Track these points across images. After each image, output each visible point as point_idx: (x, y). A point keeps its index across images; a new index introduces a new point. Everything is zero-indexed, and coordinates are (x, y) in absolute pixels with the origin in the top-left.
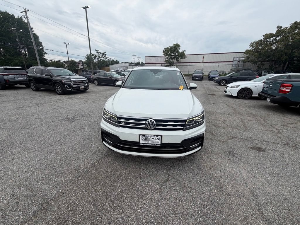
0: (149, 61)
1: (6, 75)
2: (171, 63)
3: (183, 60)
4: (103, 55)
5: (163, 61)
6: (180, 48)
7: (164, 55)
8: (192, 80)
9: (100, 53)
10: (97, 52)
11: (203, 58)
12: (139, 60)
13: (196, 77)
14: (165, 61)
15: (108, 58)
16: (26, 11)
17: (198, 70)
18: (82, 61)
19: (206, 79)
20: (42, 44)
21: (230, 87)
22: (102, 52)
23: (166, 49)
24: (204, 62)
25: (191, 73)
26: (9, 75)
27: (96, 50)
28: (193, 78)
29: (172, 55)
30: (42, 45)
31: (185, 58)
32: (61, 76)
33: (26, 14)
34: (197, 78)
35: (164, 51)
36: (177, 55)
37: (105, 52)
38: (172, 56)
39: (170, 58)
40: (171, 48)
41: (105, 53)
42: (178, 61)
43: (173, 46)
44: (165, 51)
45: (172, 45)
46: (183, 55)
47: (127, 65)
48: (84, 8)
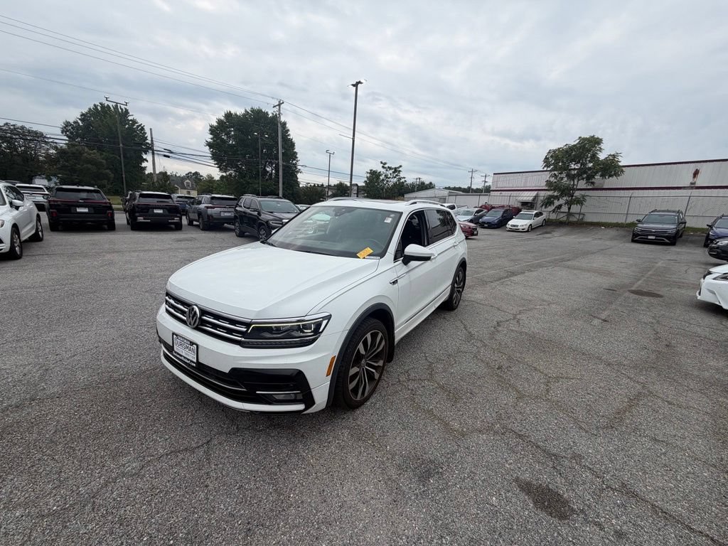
0: (501, 185)
1: (211, 208)
2: (564, 190)
3: (611, 182)
4: (394, 172)
5: (542, 185)
6: (602, 146)
7: (545, 169)
8: (633, 241)
9: (390, 168)
10: (383, 167)
11: (696, 173)
12: (485, 182)
13: (649, 232)
14: (546, 185)
15: (404, 178)
16: (279, 105)
17: (663, 211)
18: (357, 185)
19: (693, 242)
20: (297, 156)
21: (717, 275)
22: (393, 167)
23: (554, 151)
24: (696, 185)
25: (631, 219)
26: (214, 208)
27: (382, 163)
28: (635, 235)
29: (573, 166)
30: (297, 158)
31: (617, 175)
32: (271, 212)
33: (279, 110)
34: (649, 237)
35: (546, 158)
36: (590, 169)
37: (401, 166)
38: (575, 169)
39: (564, 175)
40: (572, 148)
41: (400, 169)
42: (593, 183)
43: (575, 143)
44: (552, 157)
45: (573, 141)
46: (611, 167)
47: (446, 192)
48: (354, 85)
